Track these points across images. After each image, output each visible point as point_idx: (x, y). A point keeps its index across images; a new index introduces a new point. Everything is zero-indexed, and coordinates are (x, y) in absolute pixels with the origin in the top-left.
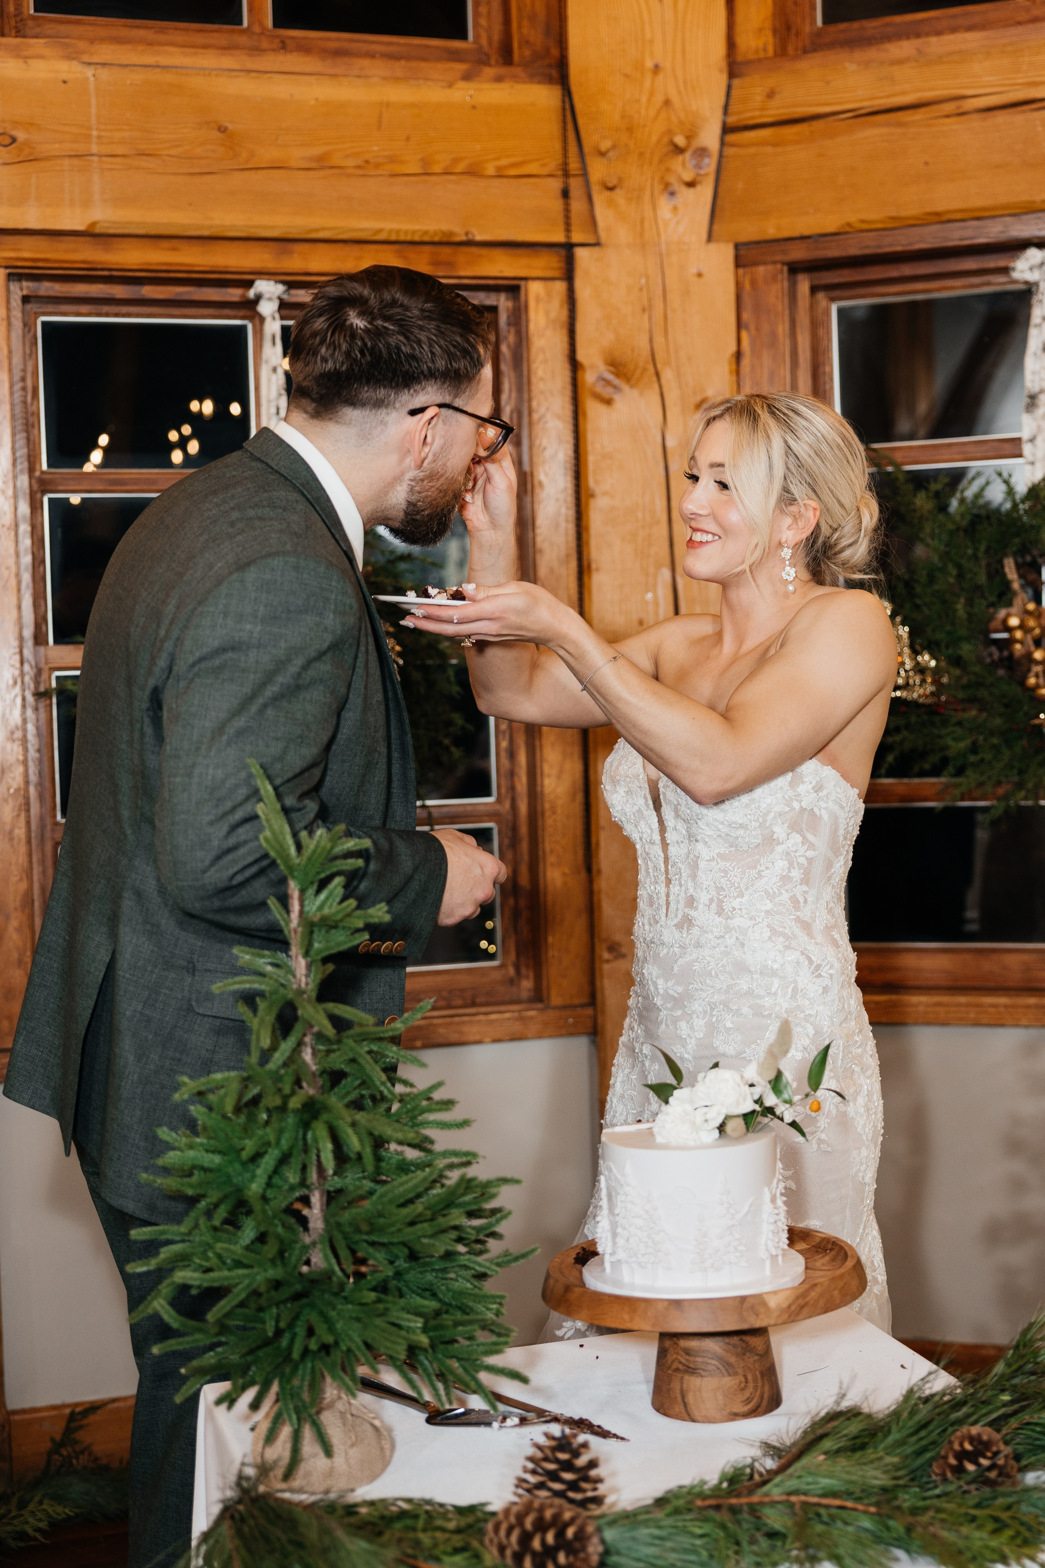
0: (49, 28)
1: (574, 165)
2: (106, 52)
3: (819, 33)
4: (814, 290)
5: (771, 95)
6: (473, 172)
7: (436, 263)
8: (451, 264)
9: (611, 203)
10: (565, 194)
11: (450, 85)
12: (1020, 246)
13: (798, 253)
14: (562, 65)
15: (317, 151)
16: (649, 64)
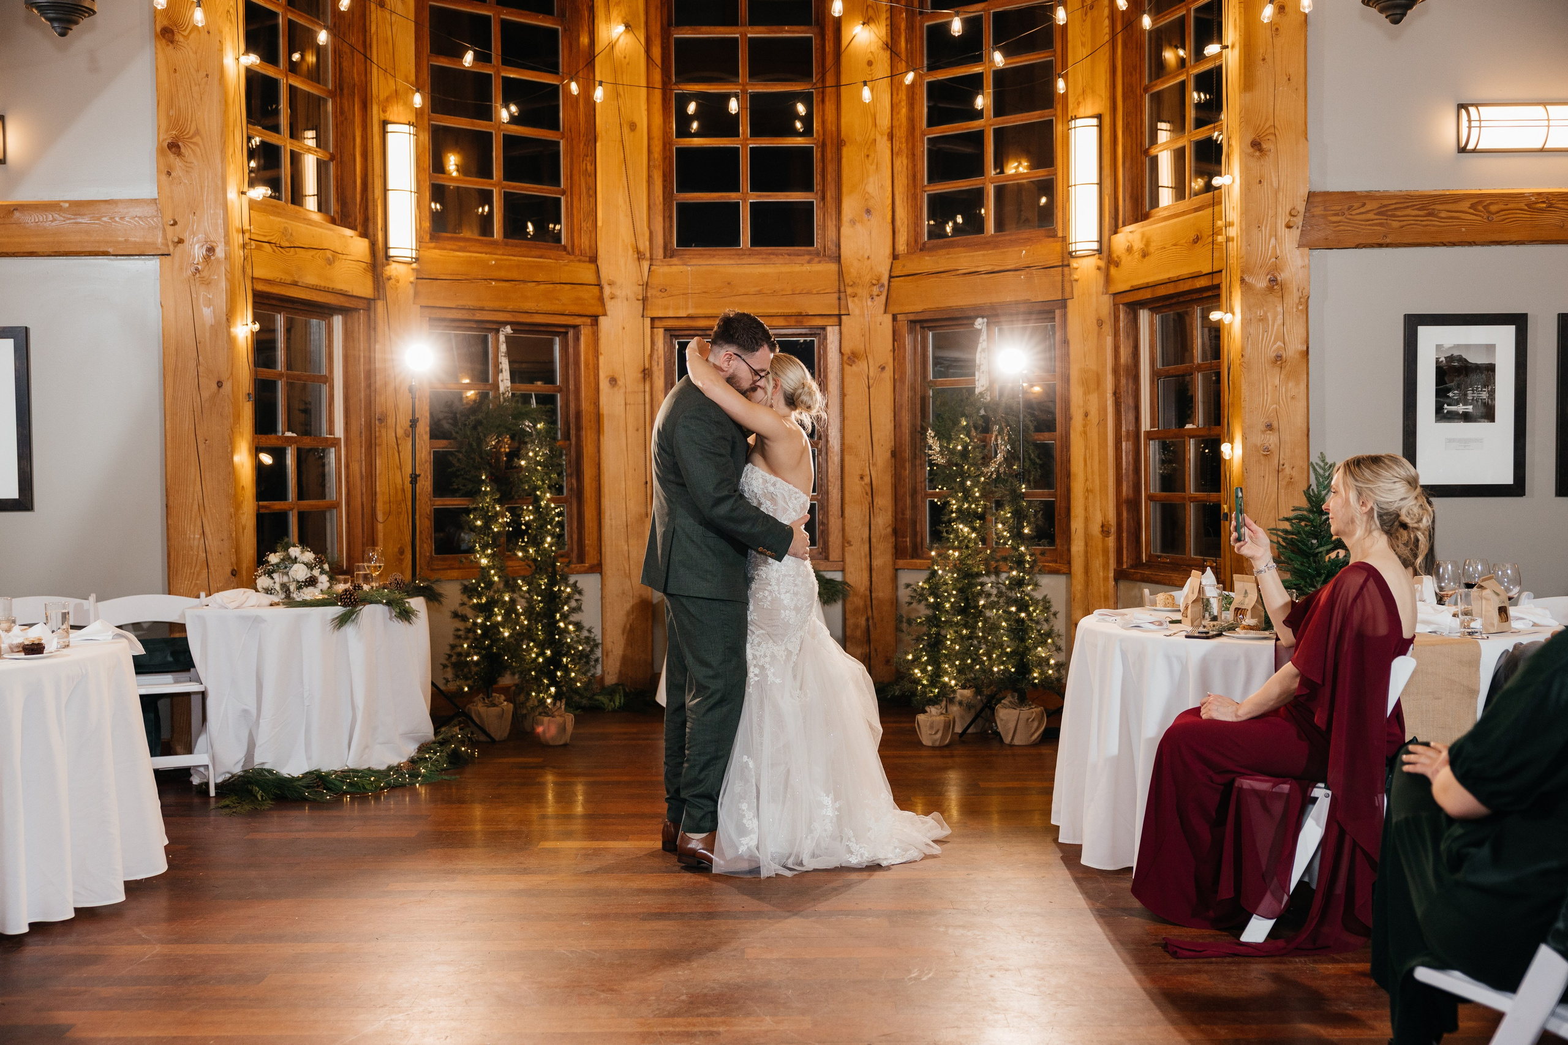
0: (680, 253)
1: (842, 289)
2: (694, 261)
3: (924, 243)
4: (922, 327)
5: (904, 266)
6: (809, 293)
7: (797, 322)
8: (801, 322)
9: (853, 301)
10: (839, 299)
11: (803, 264)
12: (977, 317)
13: (912, 317)
14: (839, 256)
15: (757, 289)
16: (866, 256)
